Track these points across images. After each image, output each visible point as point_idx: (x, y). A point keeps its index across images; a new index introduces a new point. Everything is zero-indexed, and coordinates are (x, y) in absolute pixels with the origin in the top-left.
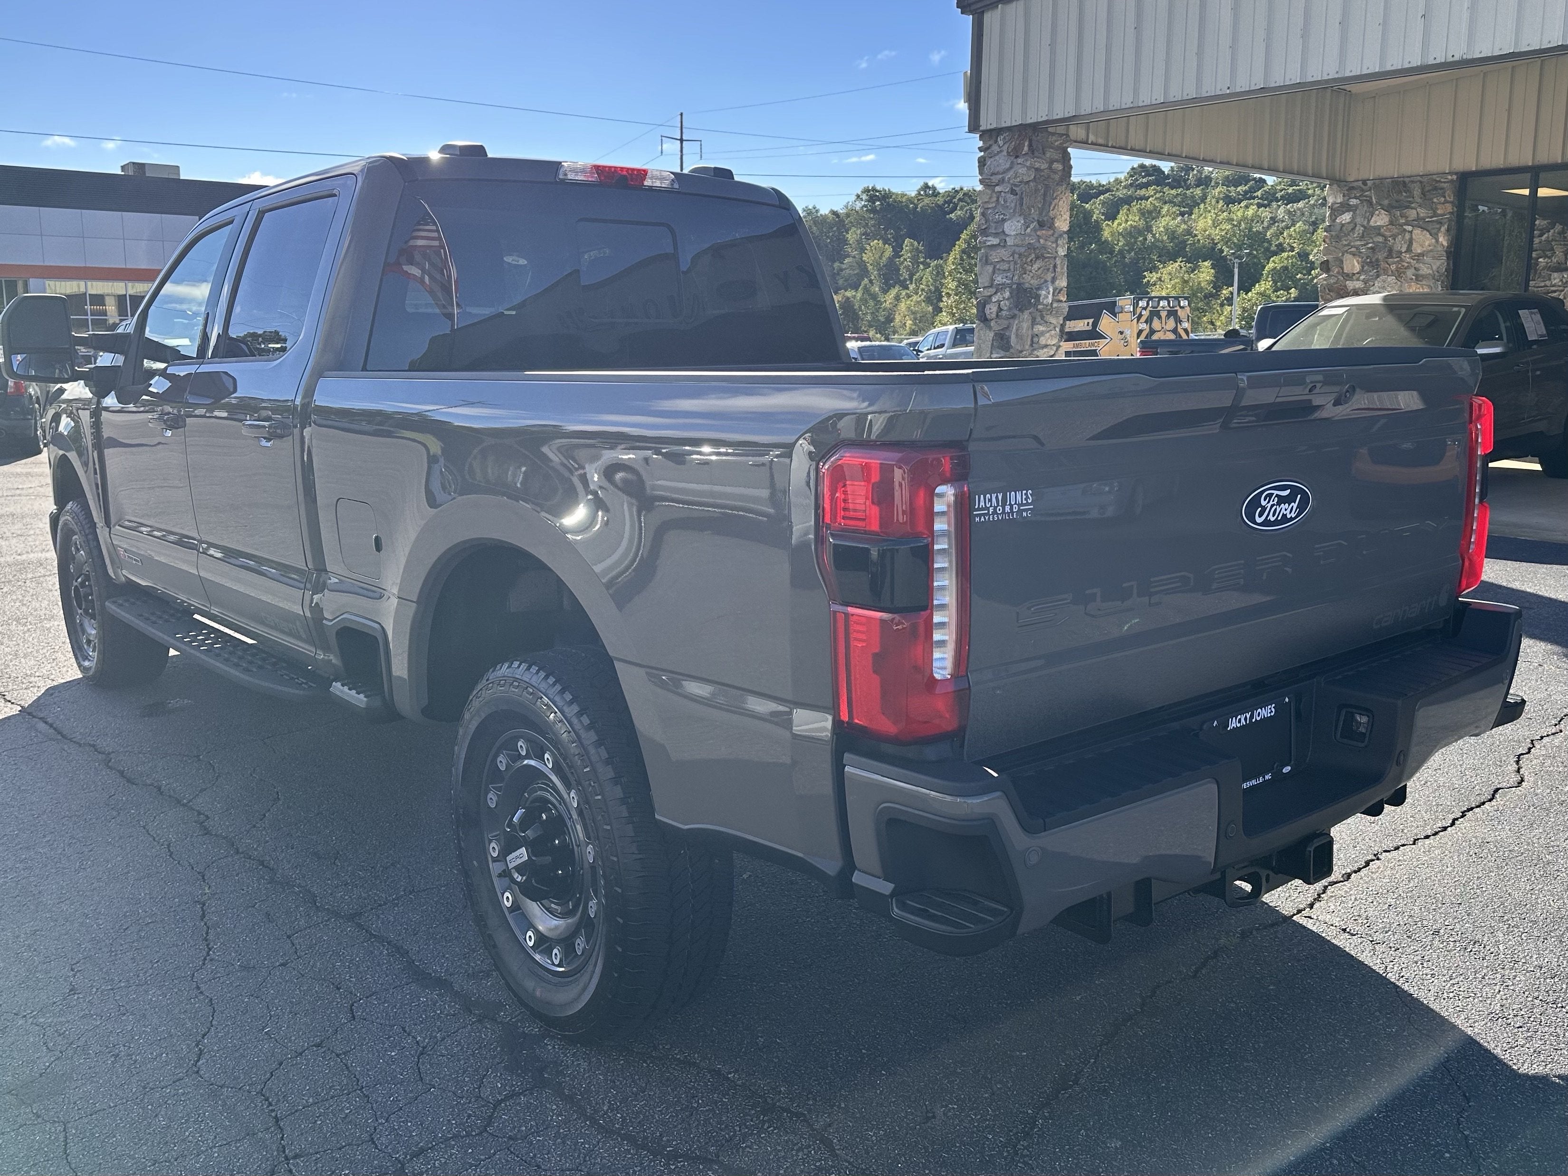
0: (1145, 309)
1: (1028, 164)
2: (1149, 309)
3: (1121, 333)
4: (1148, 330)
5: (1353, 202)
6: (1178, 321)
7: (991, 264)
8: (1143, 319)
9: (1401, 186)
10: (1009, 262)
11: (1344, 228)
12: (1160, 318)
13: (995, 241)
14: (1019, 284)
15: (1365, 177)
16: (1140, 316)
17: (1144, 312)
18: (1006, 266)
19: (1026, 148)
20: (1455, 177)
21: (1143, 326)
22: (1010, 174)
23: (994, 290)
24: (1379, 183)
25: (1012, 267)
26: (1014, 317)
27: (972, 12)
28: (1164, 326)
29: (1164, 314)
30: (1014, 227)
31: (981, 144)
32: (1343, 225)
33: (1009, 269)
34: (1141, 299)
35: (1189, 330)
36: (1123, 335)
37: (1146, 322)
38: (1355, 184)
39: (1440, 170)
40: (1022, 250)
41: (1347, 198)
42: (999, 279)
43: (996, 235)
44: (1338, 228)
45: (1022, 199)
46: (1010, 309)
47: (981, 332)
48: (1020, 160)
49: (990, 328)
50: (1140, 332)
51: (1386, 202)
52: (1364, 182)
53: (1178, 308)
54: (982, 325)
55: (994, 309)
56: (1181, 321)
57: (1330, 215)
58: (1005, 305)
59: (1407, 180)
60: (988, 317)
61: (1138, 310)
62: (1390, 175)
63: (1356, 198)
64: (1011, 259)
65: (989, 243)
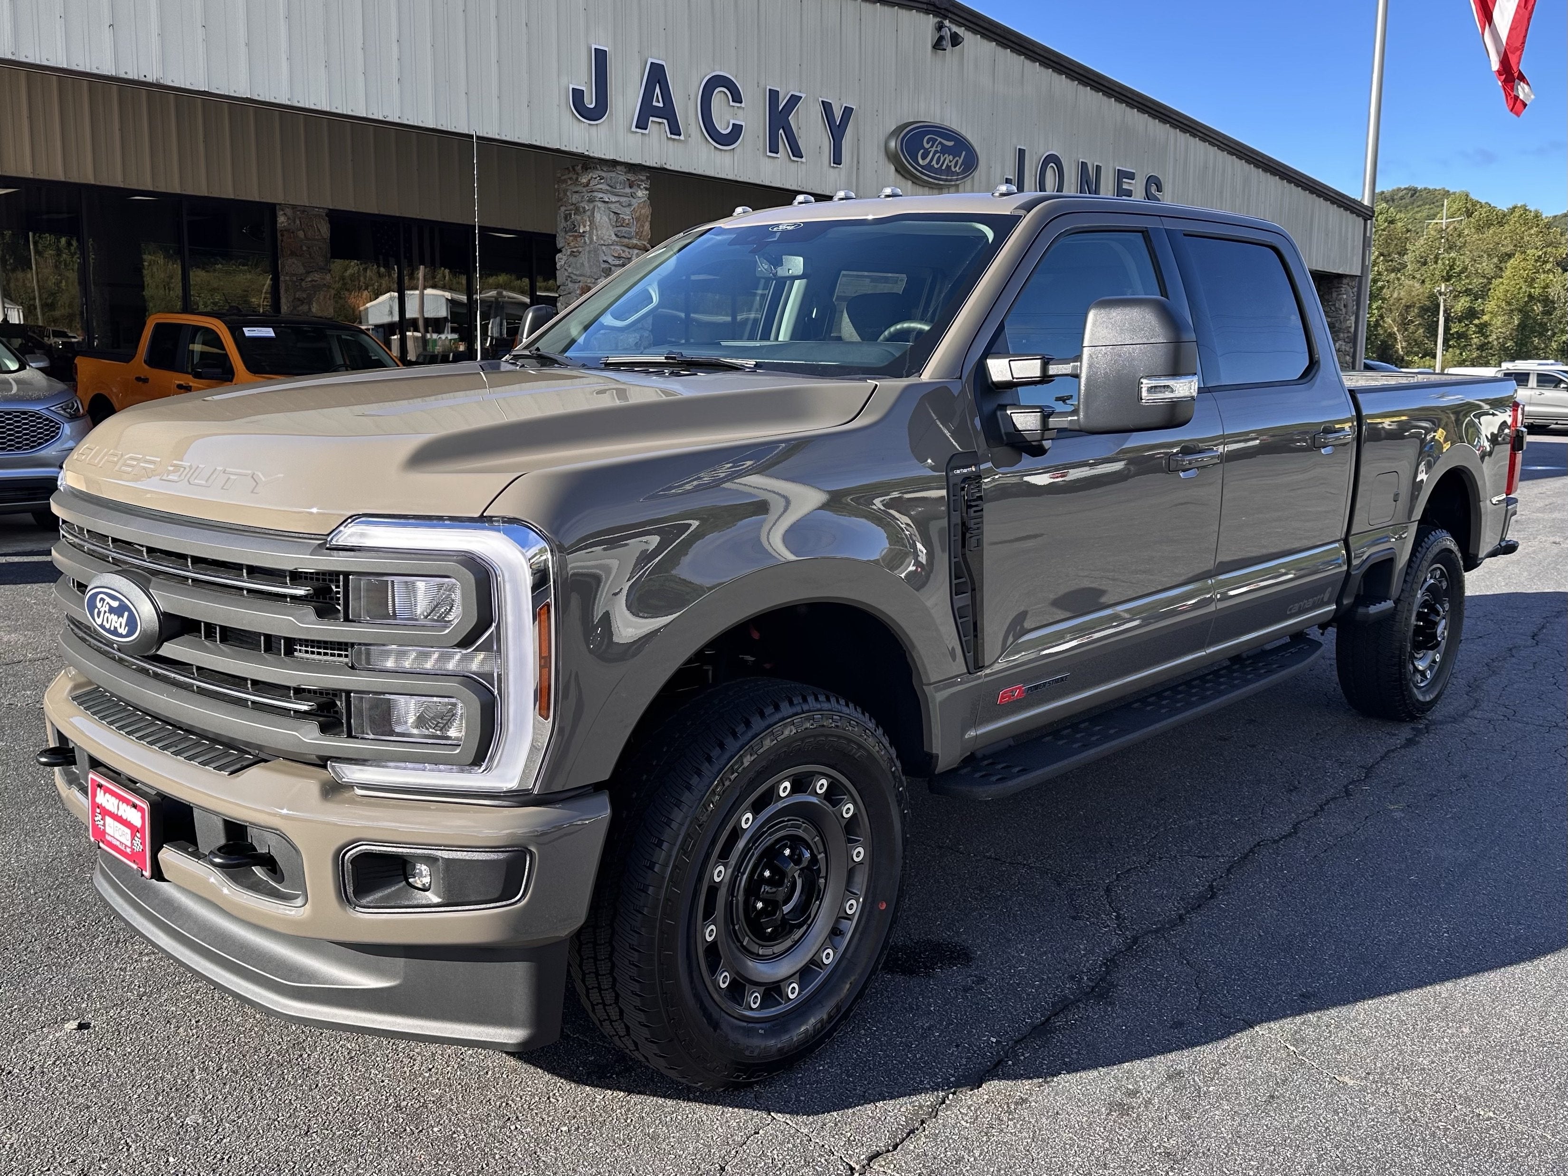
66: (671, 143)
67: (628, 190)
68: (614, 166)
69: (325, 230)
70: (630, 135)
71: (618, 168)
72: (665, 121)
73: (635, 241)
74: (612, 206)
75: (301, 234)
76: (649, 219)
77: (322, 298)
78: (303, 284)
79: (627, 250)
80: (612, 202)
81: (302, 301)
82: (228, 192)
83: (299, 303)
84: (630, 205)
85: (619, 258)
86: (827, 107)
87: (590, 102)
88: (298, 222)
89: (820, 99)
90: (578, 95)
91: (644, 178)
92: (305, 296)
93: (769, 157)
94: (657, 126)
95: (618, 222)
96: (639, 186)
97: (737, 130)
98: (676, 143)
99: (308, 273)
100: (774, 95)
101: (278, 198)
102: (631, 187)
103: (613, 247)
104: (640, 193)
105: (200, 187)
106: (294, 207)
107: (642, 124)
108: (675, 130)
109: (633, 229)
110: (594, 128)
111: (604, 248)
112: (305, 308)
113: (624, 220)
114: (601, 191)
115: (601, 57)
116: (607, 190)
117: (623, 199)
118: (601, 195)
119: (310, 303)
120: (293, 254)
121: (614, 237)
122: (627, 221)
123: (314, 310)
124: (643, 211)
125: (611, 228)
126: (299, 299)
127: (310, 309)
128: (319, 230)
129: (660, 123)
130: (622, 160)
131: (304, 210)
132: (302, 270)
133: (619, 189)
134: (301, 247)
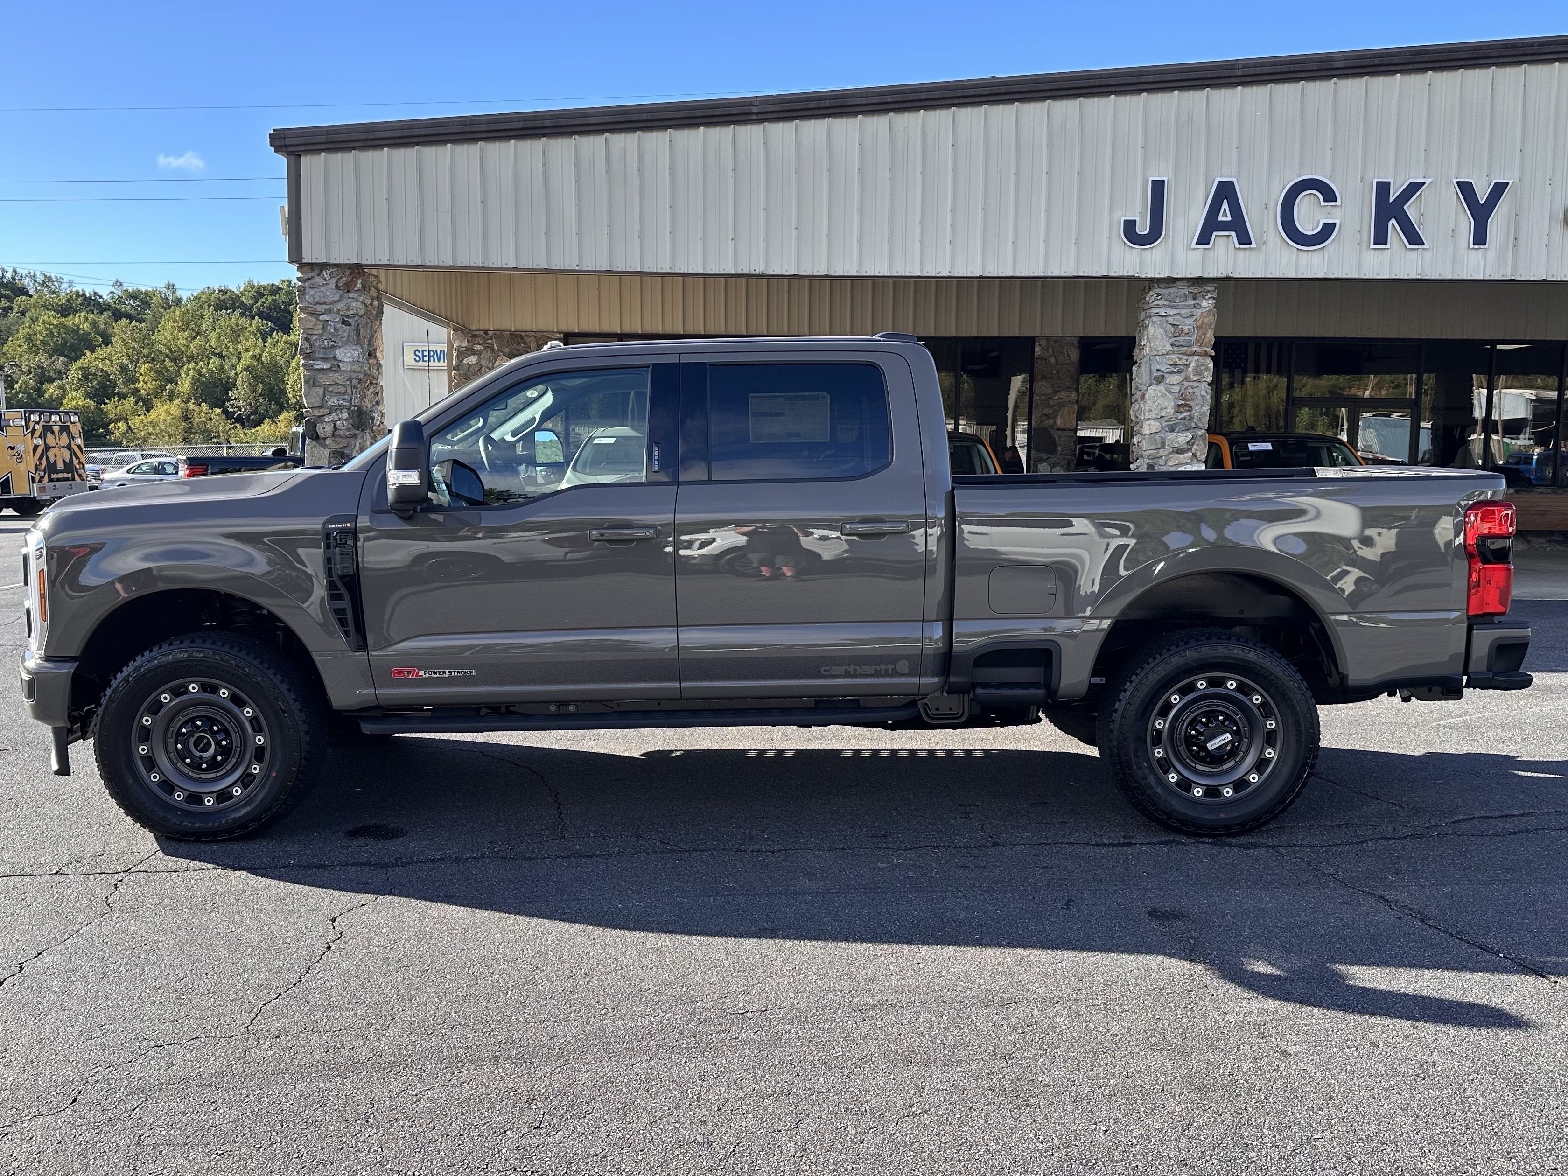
0: (38, 423)
1: (361, 299)
2: (41, 423)
3: (12, 448)
4: (43, 446)
5: (477, 347)
6: (71, 437)
7: (320, 386)
8: (37, 434)
9: (519, 338)
10: (344, 386)
11: (471, 369)
12: (53, 433)
13: (327, 366)
14: (359, 407)
15: (487, 328)
16: (34, 430)
17: (37, 427)
18: (342, 390)
19: (359, 286)
20: (562, 336)
21: (40, 441)
22: (339, 306)
23: (328, 411)
24: (499, 334)
25: (349, 391)
26: (355, 436)
27: (288, 154)
28: (57, 441)
29: (56, 429)
30: (349, 355)
31: (299, 274)
32: (470, 366)
33: (346, 392)
34: (32, 413)
35: (82, 446)
36: (15, 451)
37: (40, 437)
38: (477, 333)
39: (551, 329)
40: (361, 376)
41: (471, 344)
42: (333, 401)
43: (325, 360)
44: (466, 367)
45: (357, 330)
46: (348, 429)
47: (314, 450)
48: (351, 295)
49: (325, 446)
50: (36, 448)
51: (507, 350)
52: (486, 332)
53: (69, 423)
54: (314, 442)
55: (329, 429)
56: (73, 437)
57: (458, 356)
58: (342, 425)
59: (523, 334)
60: (321, 435)
61: (31, 425)
62: (507, 327)
63: (479, 344)
64: (348, 383)
65: (318, 367)
66: (1241, 253)
67: (1191, 302)
68: (1175, 282)
69: (1074, 355)
70: (1190, 252)
71: (1178, 283)
72: (1233, 234)
73: (1194, 349)
74: (1170, 319)
75: (1052, 360)
76: (1213, 326)
77: (1066, 412)
78: (1051, 402)
79: (1184, 357)
80: (1170, 315)
81: (1047, 416)
82: (993, 331)
83: (1045, 418)
84: (1191, 316)
85: (1175, 365)
86: (1466, 189)
87: (1143, 229)
88: (1051, 350)
89: (1455, 181)
90: (1130, 226)
91: (1213, 288)
92: (1051, 412)
93: (1375, 249)
94: (1226, 238)
95: (1177, 331)
96: (1204, 297)
97: (1329, 229)
98: (1247, 252)
99: (1056, 392)
100: (1383, 188)
101: (1036, 332)
102: (1194, 299)
103: (1168, 356)
104: (1204, 304)
105: (972, 331)
106: (1048, 338)
107: (1204, 239)
108: (1244, 239)
109: (1193, 339)
110: (1149, 252)
111: (1157, 358)
112: (1051, 421)
113: (1182, 330)
114: (1158, 306)
115: (1158, 187)
116: (1165, 305)
117: (1183, 311)
118: (1157, 310)
119: (1055, 418)
120: (1043, 377)
121: (1169, 347)
122: (1186, 331)
123: (1058, 423)
124: (1206, 320)
125: (1166, 339)
126: (1045, 415)
127: (1055, 423)
128: (1069, 355)
129: (1228, 236)
130: (1180, 276)
131: (1057, 340)
132: (1050, 391)
133: (1178, 302)
134: (1051, 371)
